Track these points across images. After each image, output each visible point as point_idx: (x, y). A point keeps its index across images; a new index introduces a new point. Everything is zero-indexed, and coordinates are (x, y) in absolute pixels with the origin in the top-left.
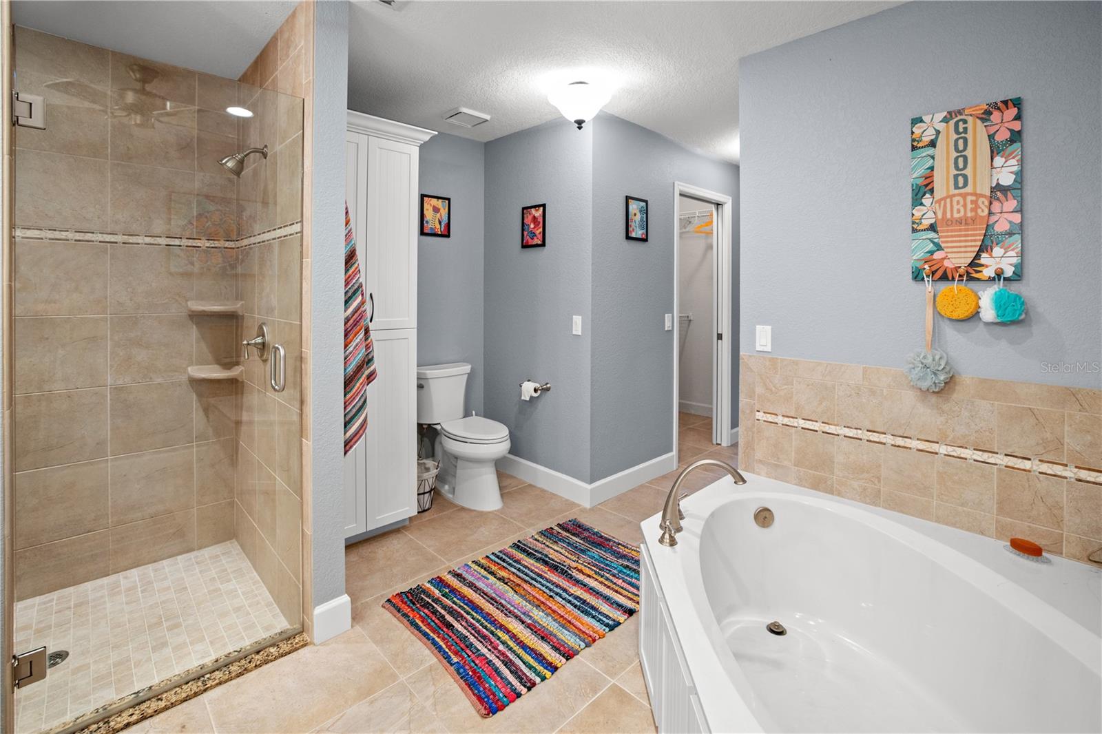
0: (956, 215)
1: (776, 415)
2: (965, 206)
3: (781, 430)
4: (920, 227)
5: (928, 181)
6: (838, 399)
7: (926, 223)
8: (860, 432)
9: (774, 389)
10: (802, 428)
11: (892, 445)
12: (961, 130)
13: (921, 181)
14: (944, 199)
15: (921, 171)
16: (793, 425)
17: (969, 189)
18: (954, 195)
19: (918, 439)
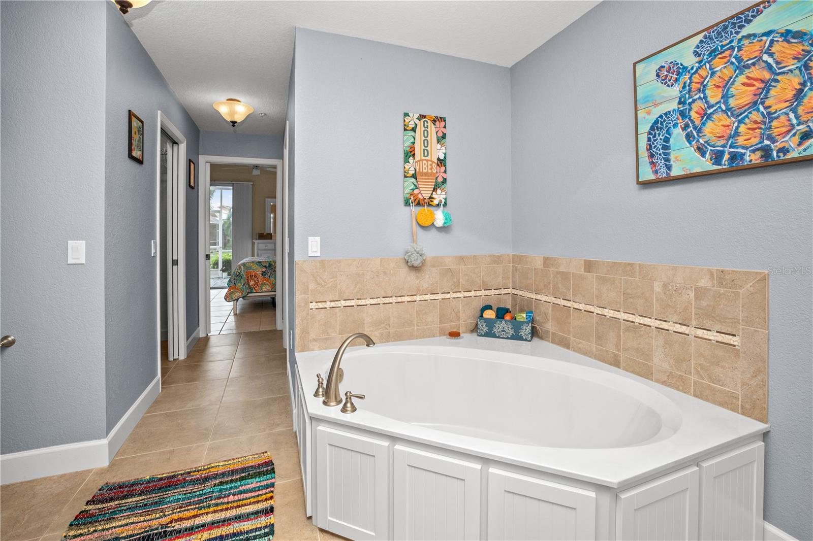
0: (424, 171)
1: (325, 302)
2: (427, 166)
3: (329, 312)
4: (408, 175)
5: (413, 149)
6: (366, 281)
7: (412, 172)
8: (379, 299)
9: (323, 283)
10: (344, 307)
11: (396, 303)
12: (426, 126)
13: (408, 149)
14: (419, 161)
15: (408, 144)
16: (337, 306)
17: (429, 158)
18: (423, 160)
19: (408, 296)
